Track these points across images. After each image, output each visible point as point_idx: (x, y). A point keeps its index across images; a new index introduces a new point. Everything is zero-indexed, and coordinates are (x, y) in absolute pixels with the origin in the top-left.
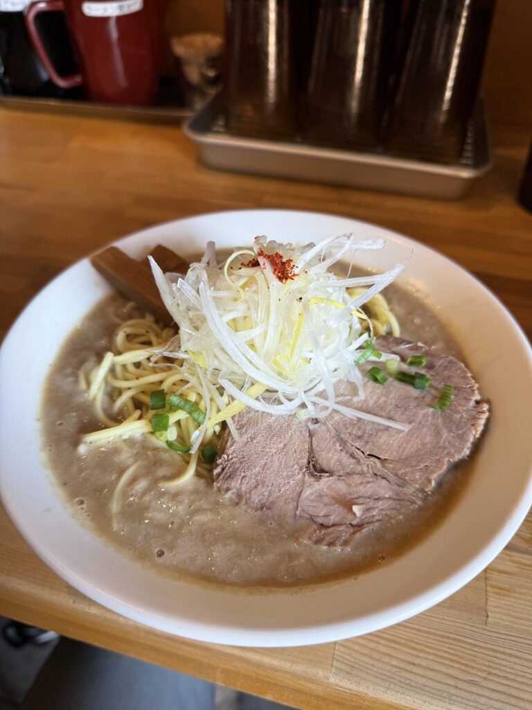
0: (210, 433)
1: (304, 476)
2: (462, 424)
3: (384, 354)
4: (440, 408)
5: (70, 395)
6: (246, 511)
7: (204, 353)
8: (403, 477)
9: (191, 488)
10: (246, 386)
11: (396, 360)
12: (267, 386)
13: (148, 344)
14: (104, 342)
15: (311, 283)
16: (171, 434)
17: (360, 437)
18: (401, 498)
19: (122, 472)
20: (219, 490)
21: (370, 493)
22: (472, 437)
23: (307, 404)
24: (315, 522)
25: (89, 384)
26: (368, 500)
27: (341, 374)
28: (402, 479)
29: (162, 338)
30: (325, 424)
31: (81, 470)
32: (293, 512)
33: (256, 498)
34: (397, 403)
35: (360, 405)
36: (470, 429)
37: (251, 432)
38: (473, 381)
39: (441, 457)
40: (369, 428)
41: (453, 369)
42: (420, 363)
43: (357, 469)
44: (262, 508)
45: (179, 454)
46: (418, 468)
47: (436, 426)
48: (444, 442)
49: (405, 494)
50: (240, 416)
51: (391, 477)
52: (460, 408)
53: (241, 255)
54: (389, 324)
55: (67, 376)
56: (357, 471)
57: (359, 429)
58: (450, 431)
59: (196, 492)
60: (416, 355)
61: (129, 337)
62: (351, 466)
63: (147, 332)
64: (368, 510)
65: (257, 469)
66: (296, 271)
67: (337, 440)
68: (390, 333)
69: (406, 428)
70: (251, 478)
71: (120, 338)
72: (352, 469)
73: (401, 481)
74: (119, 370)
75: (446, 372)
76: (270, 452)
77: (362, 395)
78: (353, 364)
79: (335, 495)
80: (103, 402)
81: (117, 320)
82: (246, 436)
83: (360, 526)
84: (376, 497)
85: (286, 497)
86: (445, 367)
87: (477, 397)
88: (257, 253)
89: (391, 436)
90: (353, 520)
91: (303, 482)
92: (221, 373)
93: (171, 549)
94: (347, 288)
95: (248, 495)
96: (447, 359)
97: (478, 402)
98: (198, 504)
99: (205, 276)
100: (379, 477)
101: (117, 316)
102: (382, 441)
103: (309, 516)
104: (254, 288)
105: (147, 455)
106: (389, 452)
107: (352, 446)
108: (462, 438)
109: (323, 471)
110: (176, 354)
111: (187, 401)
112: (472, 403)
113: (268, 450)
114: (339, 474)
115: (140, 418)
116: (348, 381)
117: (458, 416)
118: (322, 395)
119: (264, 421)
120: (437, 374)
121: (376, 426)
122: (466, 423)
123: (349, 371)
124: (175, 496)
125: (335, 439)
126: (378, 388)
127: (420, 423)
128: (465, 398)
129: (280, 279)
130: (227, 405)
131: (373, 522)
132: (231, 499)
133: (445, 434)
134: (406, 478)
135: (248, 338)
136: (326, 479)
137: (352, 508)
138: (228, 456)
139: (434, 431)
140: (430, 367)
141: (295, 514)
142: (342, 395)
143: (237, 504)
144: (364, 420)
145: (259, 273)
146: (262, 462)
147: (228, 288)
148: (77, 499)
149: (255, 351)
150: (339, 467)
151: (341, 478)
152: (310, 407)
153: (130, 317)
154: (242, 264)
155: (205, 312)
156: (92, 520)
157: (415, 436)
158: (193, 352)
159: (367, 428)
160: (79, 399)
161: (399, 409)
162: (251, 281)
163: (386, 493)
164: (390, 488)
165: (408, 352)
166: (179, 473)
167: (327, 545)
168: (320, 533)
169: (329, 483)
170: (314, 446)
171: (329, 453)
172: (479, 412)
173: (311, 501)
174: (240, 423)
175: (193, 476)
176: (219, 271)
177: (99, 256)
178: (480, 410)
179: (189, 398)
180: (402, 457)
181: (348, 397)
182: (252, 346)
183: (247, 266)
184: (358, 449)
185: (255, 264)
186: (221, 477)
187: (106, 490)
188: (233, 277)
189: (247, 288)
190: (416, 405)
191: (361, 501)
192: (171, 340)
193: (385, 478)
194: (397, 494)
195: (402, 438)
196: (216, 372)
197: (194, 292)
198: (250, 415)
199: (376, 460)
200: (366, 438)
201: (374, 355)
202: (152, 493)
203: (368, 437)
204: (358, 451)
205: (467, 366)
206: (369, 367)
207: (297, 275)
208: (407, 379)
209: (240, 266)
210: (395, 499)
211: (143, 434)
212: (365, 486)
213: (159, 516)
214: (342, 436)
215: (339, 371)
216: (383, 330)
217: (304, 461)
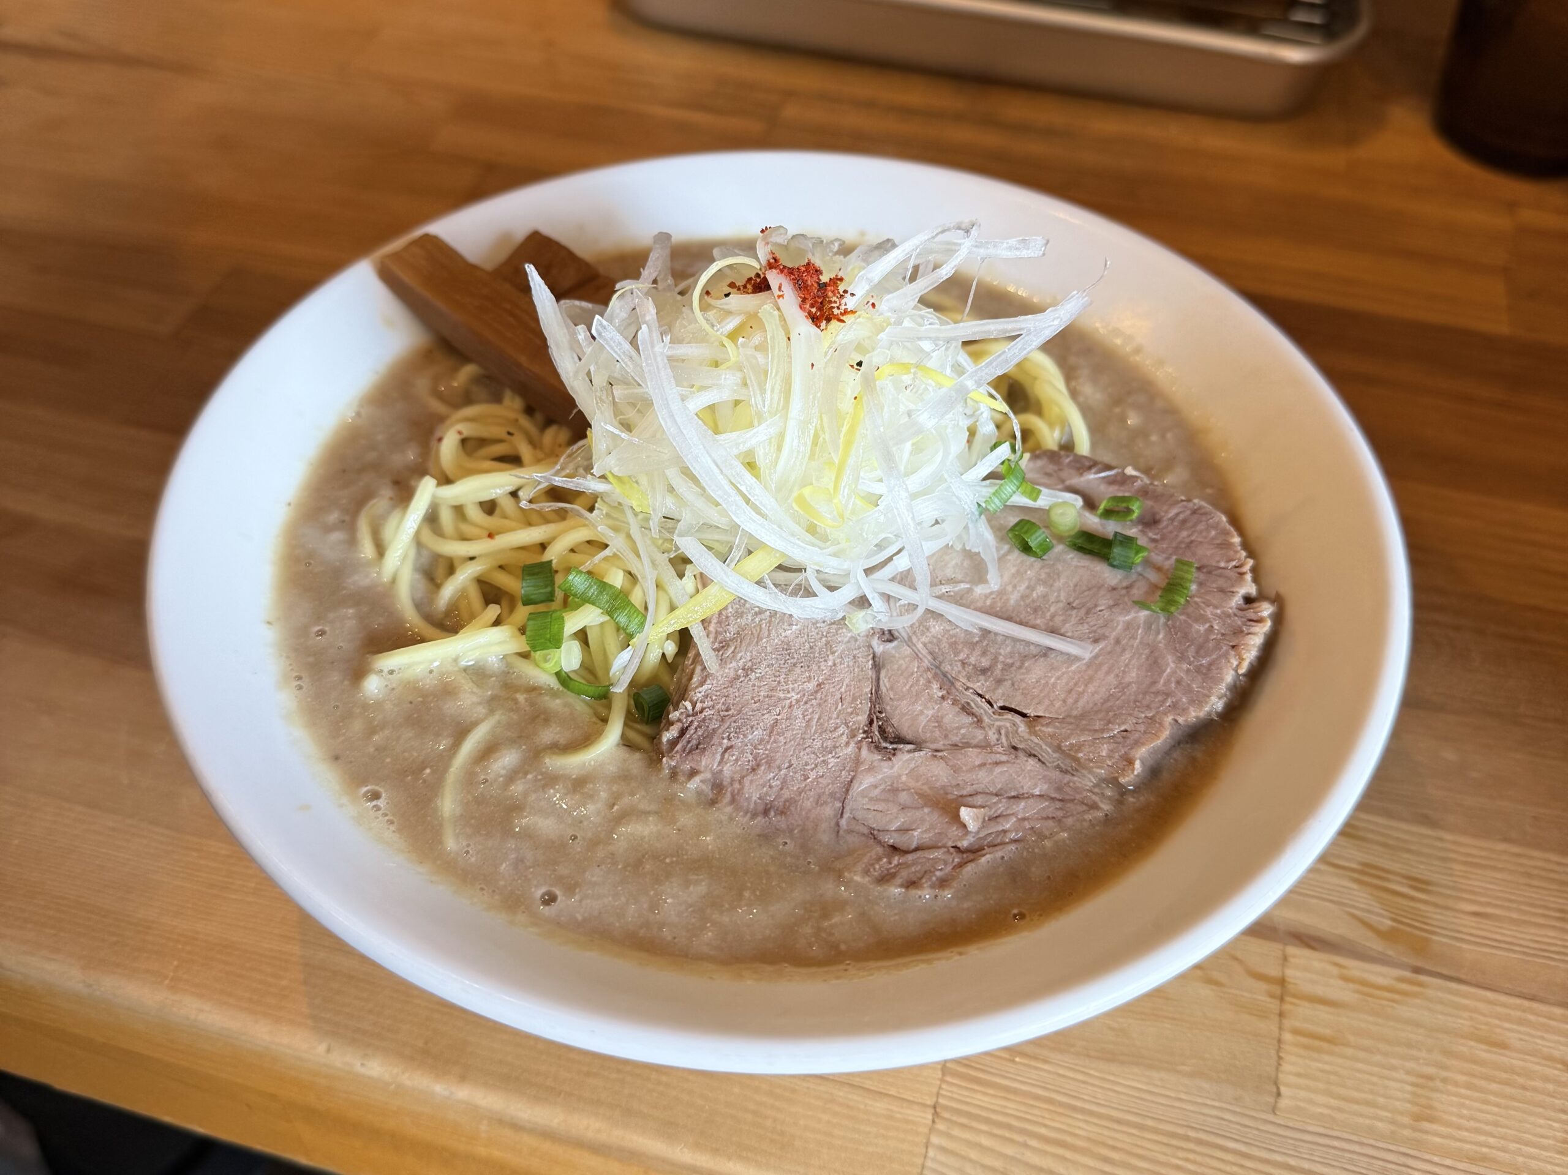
0: (654, 657)
1: (860, 749)
2: (1211, 645)
3: (1044, 490)
4: (1163, 610)
5: (338, 572)
6: (731, 819)
7: (644, 480)
8: (1072, 753)
9: (612, 769)
10: (736, 554)
11: (1074, 506)
12: (784, 555)
13: (513, 460)
14: (411, 455)
15: (883, 330)
16: (569, 657)
17: (984, 671)
18: (1067, 797)
19: (461, 732)
20: (674, 774)
21: (999, 786)
22: (1232, 672)
23: (869, 597)
24: (879, 842)
25: (381, 549)
26: (995, 799)
27: (949, 534)
28: (1069, 756)
29: (541, 448)
30: (909, 642)
31: (372, 730)
32: (833, 823)
33: (753, 792)
34: (1071, 600)
35: (988, 602)
36: (1226, 655)
37: (745, 656)
38: (1244, 554)
39: (1157, 713)
40: (1005, 650)
41: (1201, 527)
42: (1129, 511)
43: (974, 737)
44: (766, 812)
45: (584, 701)
46: (1106, 735)
47: (1153, 649)
48: (1168, 681)
49: (1076, 790)
50: (719, 622)
51: (1047, 752)
52: (1209, 611)
53: (730, 266)
54: (1065, 423)
55: (329, 529)
56: (974, 742)
57: (984, 653)
58: (1182, 658)
59: (624, 777)
60: (1120, 494)
61: (469, 445)
62: (963, 731)
63: (509, 433)
64: (994, 819)
65: (758, 733)
66: (850, 303)
67: (935, 675)
68: (1068, 447)
69: (1084, 652)
70: (743, 752)
71: (448, 447)
72: (964, 735)
73: (1068, 761)
74: (446, 517)
75: (1184, 534)
76: (786, 699)
77: (994, 582)
78: (974, 508)
79: (925, 788)
80: (413, 588)
81: (437, 406)
82: (734, 664)
83: (974, 852)
84: (1013, 794)
85: (819, 791)
86: (1184, 521)
87: (1249, 588)
88: (764, 262)
89: (1053, 668)
90: (961, 839)
91: (857, 761)
92: (680, 526)
93: (570, 890)
94: (966, 343)
95: (737, 786)
96: (1190, 505)
97: (1248, 600)
98: (626, 801)
99: (649, 310)
100: (1021, 754)
101: (440, 396)
102: (1032, 678)
103: (866, 831)
104: (757, 339)
105: (516, 701)
106: (1047, 702)
107: (967, 689)
108: (1208, 674)
109: (900, 740)
110: (581, 481)
111: (604, 586)
112: (1237, 600)
113: (782, 695)
114: (934, 746)
115: (497, 623)
116: (964, 550)
117: (1202, 628)
118: (905, 579)
119: (773, 633)
120: (1163, 538)
121: (1020, 647)
122: (1218, 641)
123: (966, 528)
124: (579, 784)
125: (930, 675)
126: (1031, 566)
127: (1118, 641)
128: (1222, 590)
129: (815, 320)
130: (691, 597)
131: (1003, 843)
132: (699, 793)
133: (1170, 663)
134: (1081, 755)
135: (743, 448)
136: (907, 756)
137: (958, 816)
138: (694, 705)
139: (1147, 659)
140: (1150, 522)
141: (838, 824)
142: (951, 581)
143: (713, 802)
144: (996, 634)
145: (768, 307)
146: (769, 719)
147: (700, 338)
148: (364, 789)
149: (757, 477)
150: (937, 733)
151: (939, 754)
152: (877, 603)
153: (467, 399)
154: (732, 285)
155: (650, 389)
156: (400, 830)
157: (1105, 668)
158: (619, 479)
159: (1002, 651)
160: (359, 580)
161: (1074, 612)
162: (751, 323)
163: (1036, 785)
164: (1044, 777)
165: (1103, 488)
166: (585, 740)
167: (901, 886)
168: (890, 863)
169: (912, 765)
170: (883, 689)
171: (916, 701)
172: (1251, 620)
173: (871, 799)
174: (720, 638)
175: (618, 745)
176: (679, 297)
177: (396, 256)
178: (1254, 617)
179: (608, 580)
180: (1075, 713)
181: (963, 586)
182: (751, 466)
183: (743, 289)
184: (980, 696)
185: (760, 285)
186: (679, 747)
187: (428, 771)
188: (711, 314)
189: (741, 340)
190: (1111, 602)
191: (979, 800)
192: (568, 451)
193: (1035, 756)
194: (1059, 789)
195: (1074, 672)
196: (670, 523)
197: (627, 346)
198: (742, 621)
199: (1018, 719)
200: (998, 672)
201: (1024, 493)
202: (530, 776)
203: (1003, 669)
204: (978, 699)
205: (1236, 521)
206: (1013, 520)
207: (852, 312)
208: (1096, 547)
209: (727, 290)
210: (1053, 799)
211: (505, 657)
212: (991, 771)
213: (546, 826)
214: (947, 667)
215: (943, 525)
216: (1050, 438)
217: (860, 718)
